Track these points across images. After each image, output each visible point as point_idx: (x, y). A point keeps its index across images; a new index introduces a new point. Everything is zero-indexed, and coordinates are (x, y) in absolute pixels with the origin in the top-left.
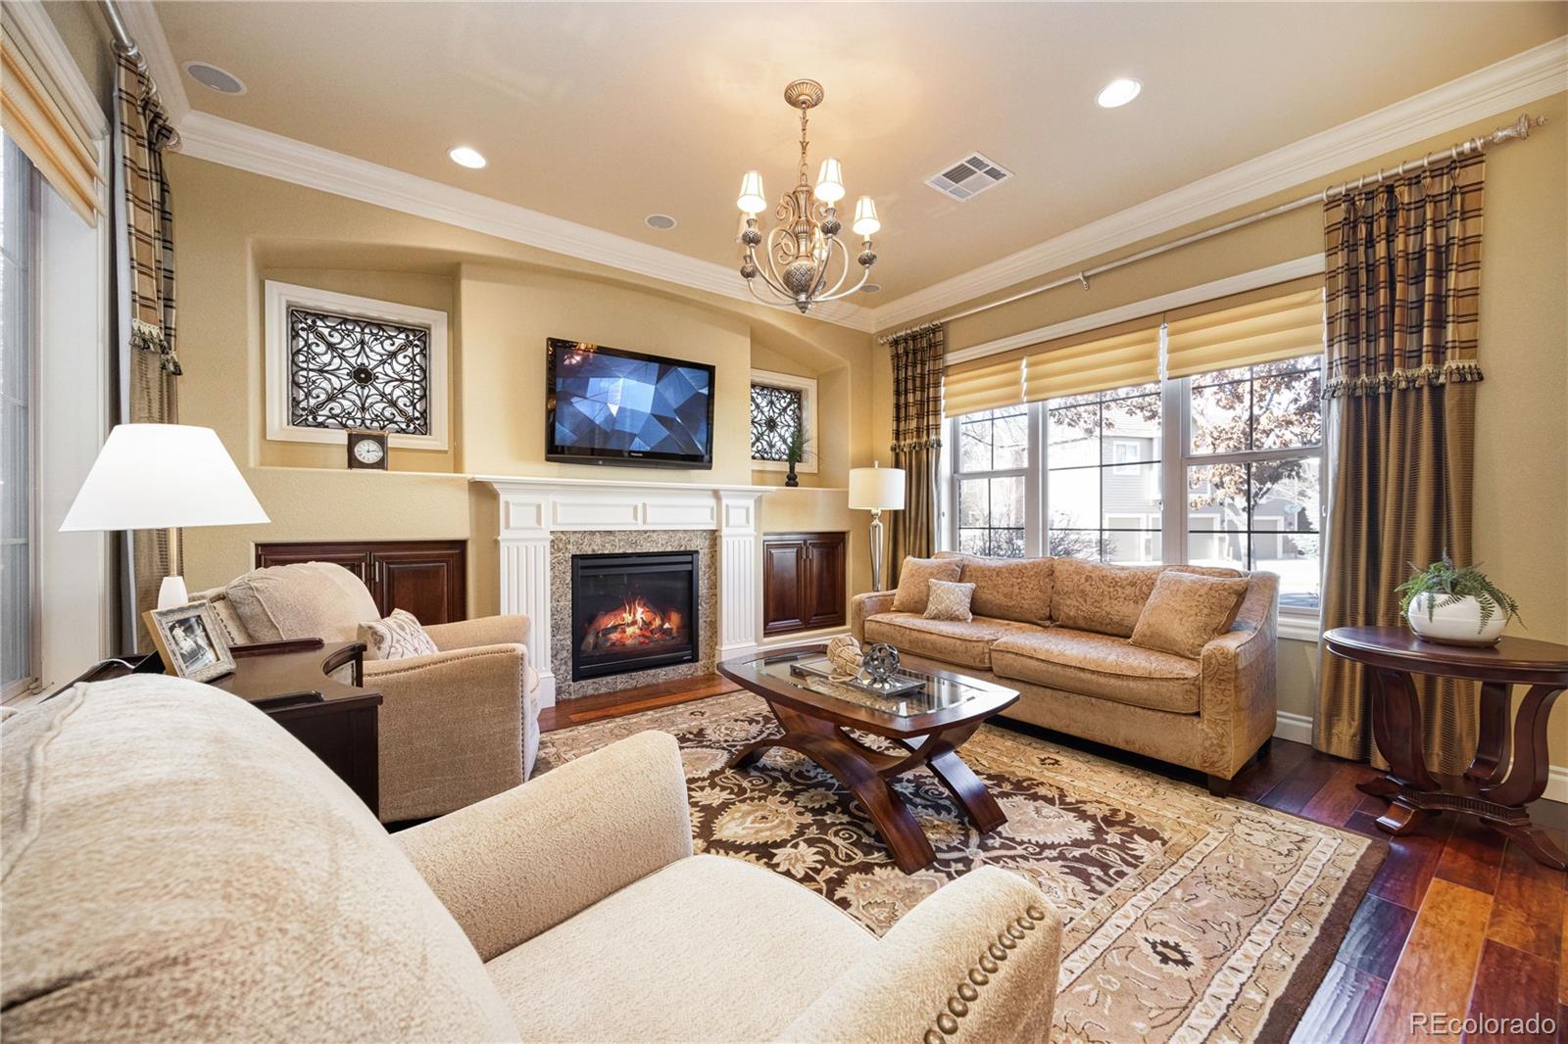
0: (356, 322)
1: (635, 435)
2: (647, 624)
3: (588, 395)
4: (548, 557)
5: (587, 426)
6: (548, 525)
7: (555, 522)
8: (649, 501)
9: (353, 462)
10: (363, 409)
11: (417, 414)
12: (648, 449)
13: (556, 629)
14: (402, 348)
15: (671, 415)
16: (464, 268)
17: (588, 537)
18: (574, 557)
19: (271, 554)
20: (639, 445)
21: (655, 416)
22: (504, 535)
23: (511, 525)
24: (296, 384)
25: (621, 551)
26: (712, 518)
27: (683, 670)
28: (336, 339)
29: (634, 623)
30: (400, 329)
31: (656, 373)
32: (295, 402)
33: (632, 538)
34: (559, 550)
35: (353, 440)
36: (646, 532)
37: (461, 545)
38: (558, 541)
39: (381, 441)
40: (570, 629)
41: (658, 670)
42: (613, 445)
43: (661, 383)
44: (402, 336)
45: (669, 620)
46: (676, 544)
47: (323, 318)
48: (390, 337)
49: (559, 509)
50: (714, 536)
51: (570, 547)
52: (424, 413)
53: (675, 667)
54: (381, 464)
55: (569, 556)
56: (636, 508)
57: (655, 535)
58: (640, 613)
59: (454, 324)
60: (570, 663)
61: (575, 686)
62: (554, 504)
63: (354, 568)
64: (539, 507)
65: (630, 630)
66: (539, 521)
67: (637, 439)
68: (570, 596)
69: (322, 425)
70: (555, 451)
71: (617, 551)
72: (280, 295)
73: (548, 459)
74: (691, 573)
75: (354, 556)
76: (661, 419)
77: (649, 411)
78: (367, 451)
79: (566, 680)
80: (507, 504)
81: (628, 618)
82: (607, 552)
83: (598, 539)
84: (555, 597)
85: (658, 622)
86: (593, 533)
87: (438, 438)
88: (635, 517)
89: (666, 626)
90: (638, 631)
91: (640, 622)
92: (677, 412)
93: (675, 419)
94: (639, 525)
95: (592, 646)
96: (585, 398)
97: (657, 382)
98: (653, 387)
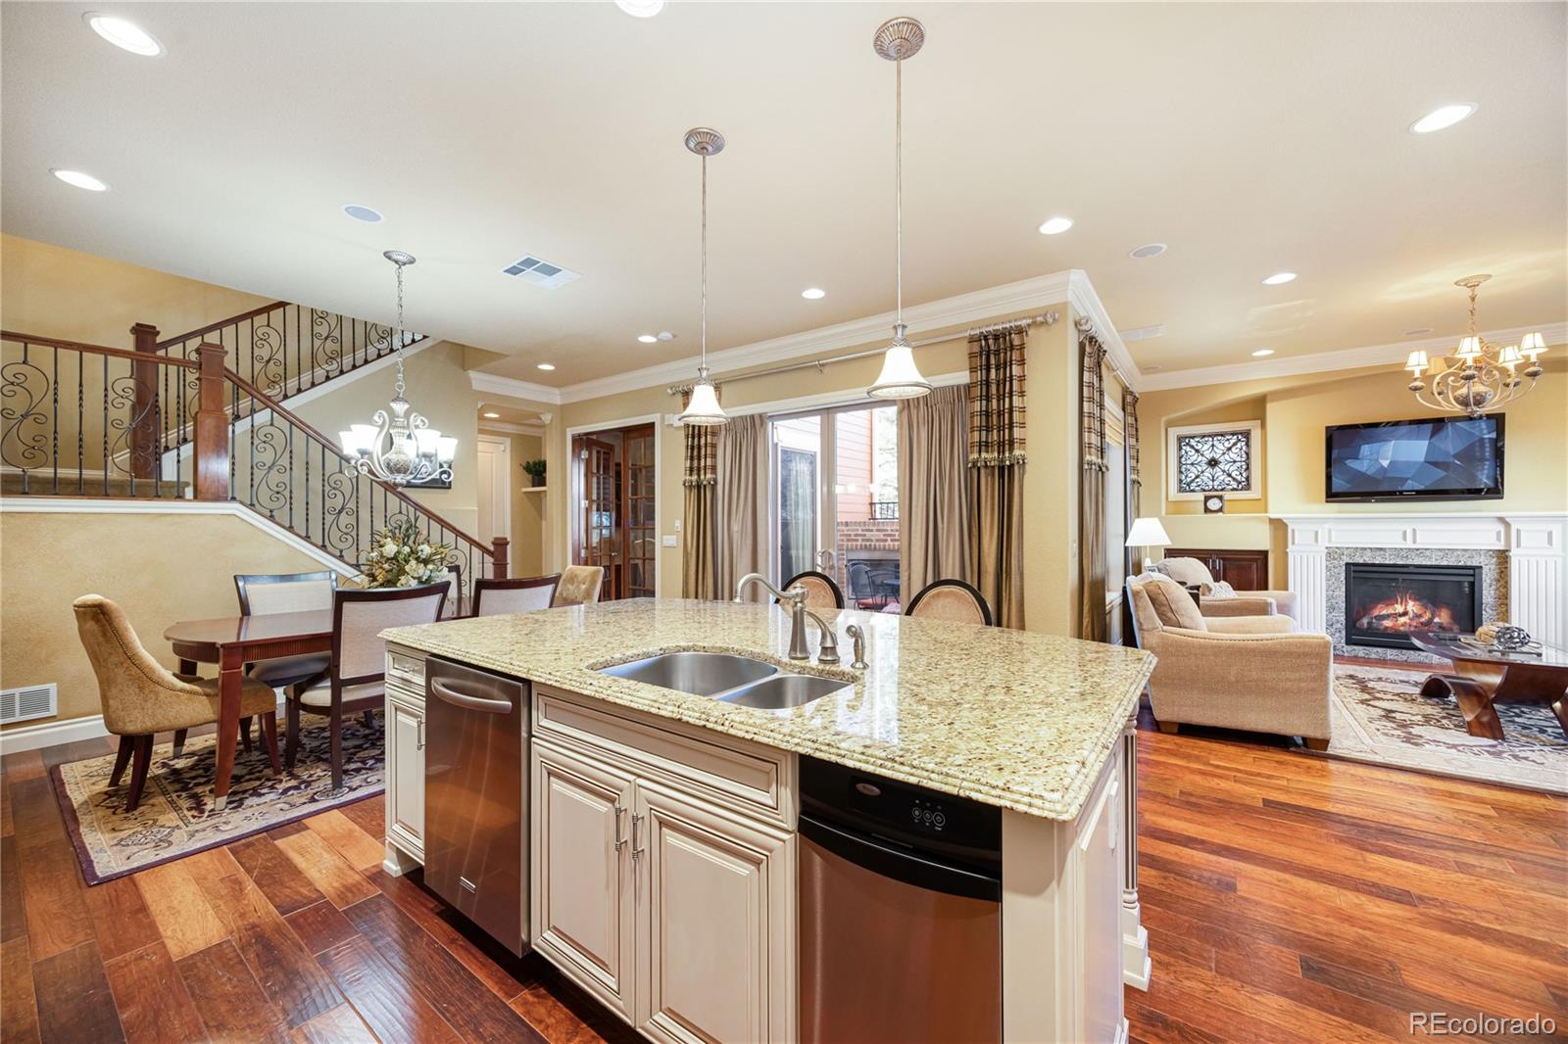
0: (1210, 436)
1: (1407, 479)
2: (1417, 617)
3: (1360, 457)
4: (1324, 563)
5: (1359, 477)
6: (1323, 543)
7: (1330, 541)
8: (1419, 527)
9: (1207, 510)
10: (1213, 480)
11: (1243, 479)
12: (1422, 487)
13: (1331, 609)
14: (1235, 444)
15: (1448, 459)
16: (1269, 397)
17: (1360, 551)
18: (1347, 564)
19: (1171, 553)
20: (1410, 485)
21: (1429, 463)
22: (1290, 549)
23: (1296, 542)
24: (1181, 472)
25: (1391, 562)
26: (1499, 541)
28: (1199, 447)
29: (1405, 614)
30: (1233, 434)
31: (1430, 432)
32: (1181, 481)
33: (1403, 553)
34: (1334, 559)
35: (1207, 499)
36: (1418, 550)
37: (1264, 554)
38: (1332, 554)
39: (1220, 498)
42: (1384, 487)
43: (1433, 440)
44: (1235, 437)
45: (1439, 616)
46: (1454, 561)
47: (1193, 437)
48: (1228, 440)
49: (1333, 533)
50: (1502, 554)
51: (1344, 557)
52: (1248, 479)
54: (1220, 510)
55: (1343, 563)
56: (1405, 533)
57: (1429, 552)
58: (1412, 607)
59: (1263, 426)
60: (1344, 632)
61: (1350, 648)
62: (1330, 531)
63: (1206, 563)
64: (1317, 532)
65: (1402, 620)
66: (1316, 540)
67: (1409, 481)
68: (1344, 589)
69: (1193, 491)
70: (1332, 495)
71: (1387, 562)
72: (1175, 432)
73: (1327, 502)
74: (1473, 582)
75: (1203, 556)
76: (1438, 465)
77: (1422, 459)
78: (1214, 504)
79: (1340, 642)
80: (1293, 531)
81: (1399, 609)
82: (1377, 562)
83: (1369, 553)
84: (1330, 589)
85: (1428, 616)
86: (1364, 549)
87: (1255, 493)
88: (1405, 538)
89: (1436, 620)
90: (1408, 621)
91: (1411, 614)
92: (1456, 456)
93: (1454, 463)
94: (1409, 545)
95: (1365, 625)
96: (1358, 459)
97: (1431, 438)
98: (1427, 442)
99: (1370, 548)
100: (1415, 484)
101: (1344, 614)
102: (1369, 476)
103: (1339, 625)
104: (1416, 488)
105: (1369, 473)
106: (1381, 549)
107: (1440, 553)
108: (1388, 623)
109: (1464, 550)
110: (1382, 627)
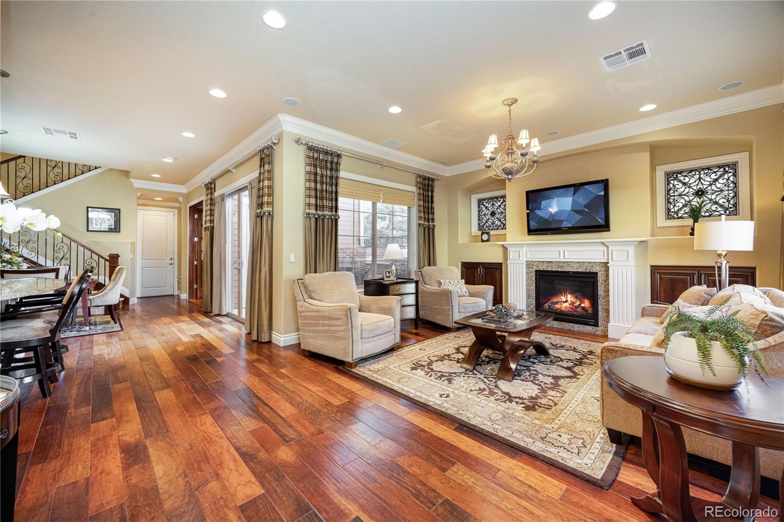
1: (564, 220)
2: (572, 303)
3: (542, 208)
4: (525, 270)
5: (541, 220)
6: (524, 259)
8: (566, 248)
12: (570, 225)
13: (528, 297)
15: (582, 208)
17: (541, 263)
18: (536, 271)
20: (565, 224)
21: (573, 211)
22: (509, 262)
25: (555, 270)
26: (604, 256)
27: (588, 329)
29: (566, 301)
31: (573, 192)
33: (561, 264)
34: (530, 268)
36: (567, 262)
37: (501, 263)
38: (529, 264)
39: (488, 233)
40: (535, 298)
41: (574, 325)
42: (553, 226)
43: (576, 195)
45: (584, 303)
46: (584, 268)
50: (606, 265)
51: (534, 267)
53: (584, 326)
54: (488, 240)
55: (534, 270)
57: (572, 264)
58: (570, 298)
65: (565, 305)
67: (565, 222)
68: (534, 285)
70: (531, 231)
72: (475, 198)
73: (528, 235)
74: (594, 282)
76: (578, 212)
77: (570, 209)
80: (510, 252)
81: (564, 299)
82: (549, 270)
83: (545, 264)
84: (528, 285)
85: (578, 303)
86: (543, 262)
88: (560, 256)
89: (583, 305)
90: (568, 305)
91: (569, 302)
92: (585, 206)
93: (584, 210)
94: (562, 260)
95: (547, 308)
96: (541, 209)
97: (573, 196)
98: (572, 198)
99: (546, 262)
100: (568, 224)
101: (534, 300)
102: (546, 220)
103: (532, 307)
104: (568, 226)
105: (546, 218)
106: (550, 262)
107: (578, 265)
108: (558, 306)
109: (589, 262)
110: (555, 308)
